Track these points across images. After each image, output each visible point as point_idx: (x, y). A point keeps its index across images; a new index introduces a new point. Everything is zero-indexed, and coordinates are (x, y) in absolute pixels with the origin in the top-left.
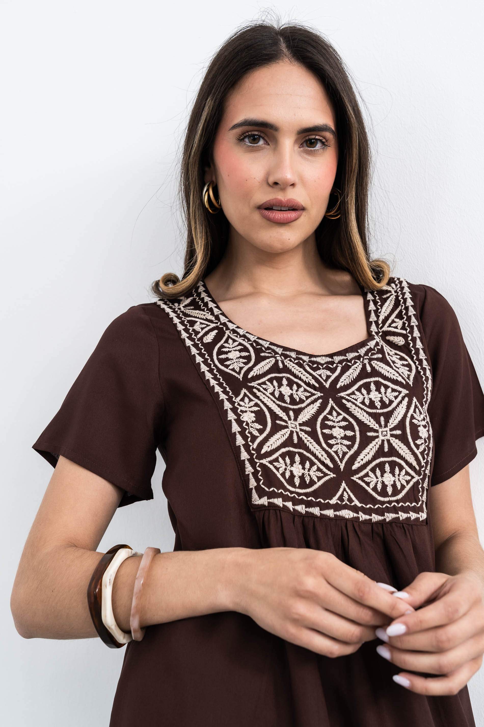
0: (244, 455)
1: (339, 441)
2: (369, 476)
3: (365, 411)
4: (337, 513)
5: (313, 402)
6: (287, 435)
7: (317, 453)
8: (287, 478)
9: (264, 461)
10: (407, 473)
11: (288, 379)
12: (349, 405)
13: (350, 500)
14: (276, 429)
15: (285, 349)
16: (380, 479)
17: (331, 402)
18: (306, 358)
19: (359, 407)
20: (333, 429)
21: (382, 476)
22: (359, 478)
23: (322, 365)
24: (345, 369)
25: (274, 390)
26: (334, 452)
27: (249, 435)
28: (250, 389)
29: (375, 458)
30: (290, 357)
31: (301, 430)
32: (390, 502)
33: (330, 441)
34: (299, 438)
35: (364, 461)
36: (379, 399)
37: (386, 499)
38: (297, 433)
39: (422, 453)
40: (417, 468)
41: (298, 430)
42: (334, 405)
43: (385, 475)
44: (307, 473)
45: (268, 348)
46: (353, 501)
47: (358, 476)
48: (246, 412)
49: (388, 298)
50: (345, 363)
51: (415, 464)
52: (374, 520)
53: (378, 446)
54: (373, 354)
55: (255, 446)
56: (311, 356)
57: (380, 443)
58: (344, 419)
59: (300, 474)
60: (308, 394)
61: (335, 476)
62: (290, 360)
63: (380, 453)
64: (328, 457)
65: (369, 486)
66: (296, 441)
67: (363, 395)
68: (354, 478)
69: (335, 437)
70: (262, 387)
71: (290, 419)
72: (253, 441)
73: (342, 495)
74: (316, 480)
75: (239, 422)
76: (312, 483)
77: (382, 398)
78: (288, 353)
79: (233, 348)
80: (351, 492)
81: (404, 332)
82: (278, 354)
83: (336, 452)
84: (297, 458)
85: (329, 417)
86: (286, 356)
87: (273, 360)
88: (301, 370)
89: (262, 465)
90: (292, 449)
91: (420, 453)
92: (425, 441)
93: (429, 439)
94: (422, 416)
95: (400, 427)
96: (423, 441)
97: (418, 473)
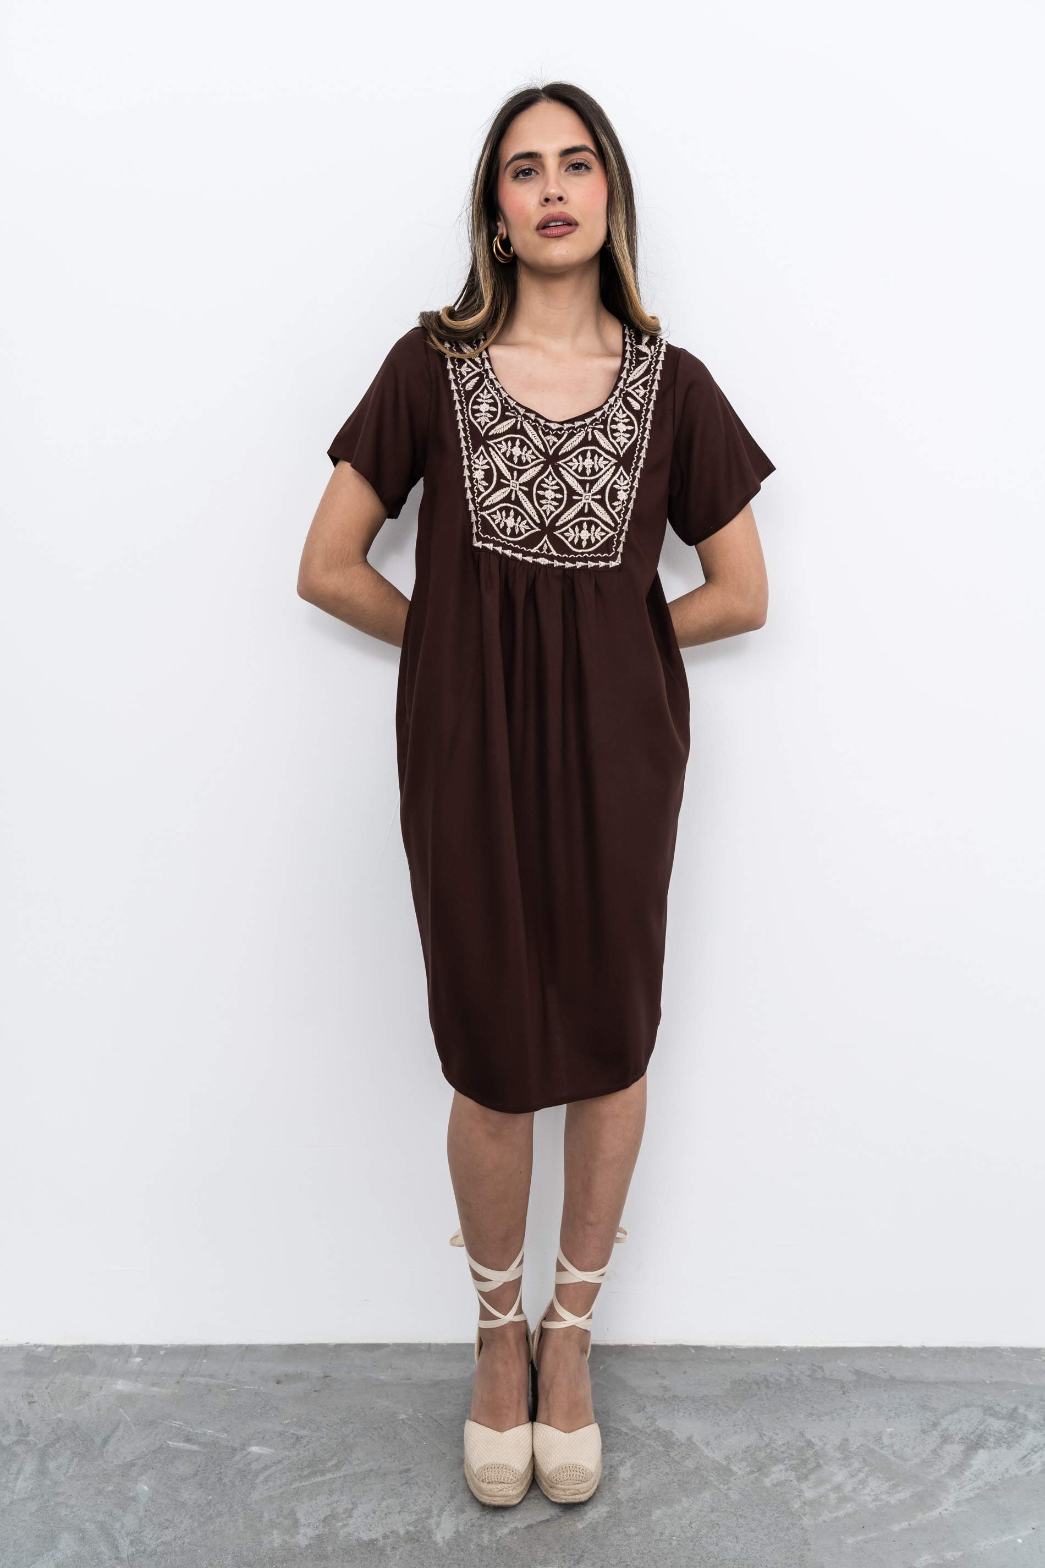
0: (471, 507)
1: (549, 502)
2: (569, 532)
3: (576, 478)
4: (535, 560)
5: (536, 465)
6: (507, 493)
7: (529, 510)
8: (501, 527)
9: (484, 513)
10: (602, 530)
11: (521, 441)
12: (563, 472)
13: (549, 550)
14: (500, 486)
15: (528, 410)
16: (578, 534)
17: (550, 467)
18: (542, 422)
19: (571, 475)
20: (547, 491)
21: (580, 532)
22: (560, 533)
23: (553, 430)
24: (571, 436)
25: (507, 450)
26: (543, 510)
27: (476, 491)
28: (487, 447)
29: (575, 517)
30: (530, 418)
31: (520, 489)
32: (582, 553)
33: (541, 501)
34: (517, 496)
35: (567, 520)
36: (591, 466)
37: (580, 551)
38: (516, 491)
39: (618, 513)
40: (613, 525)
41: (517, 489)
42: (552, 471)
43: (583, 531)
44: (518, 525)
45: (514, 408)
46: (551, 551)
47: (559, 531)
48: (478, 469)
49: (644, 361)
50: (571, 430)
51: (610, 522)
52: (567, 567)
53: (580, 508)
54: (596, 424)
55: (479, 500)
56: (547, 421)
57: (582, 505)
58: (557, 484)
59: (512, 526)
60: (534, 457)
61: (540, 530)
62: (529, 422)
63: (581, 513)
64: (537, 514)
65: (567, 540)
66: (513, 498)
67: (579, 462)
68: (556, 533)
69: (547, 499)
70: (497, 446)
71: (513, 479)
72: (478, 496)
73: (542, 546)
74: (523, 532)
75: (471, 479)
76: (520, 534)
77: (593, 465)
78: (528, 414)
79: (486, 399)
80: (551, 544)
81: (642, 401)
82: (520, 415)
83: (545, 511)
84: (512, 513)
85: (546, 480)
86: (526, 417)
87: (514, 420)
88: (535, 433)
89: (482, 517)
90: (509, 505)
91: (616, 513)
92: (623, 503)
93: (629, 500)
94: (626, 482)
95: (601, 492)
96: (621, 503)
97: (614, 529)
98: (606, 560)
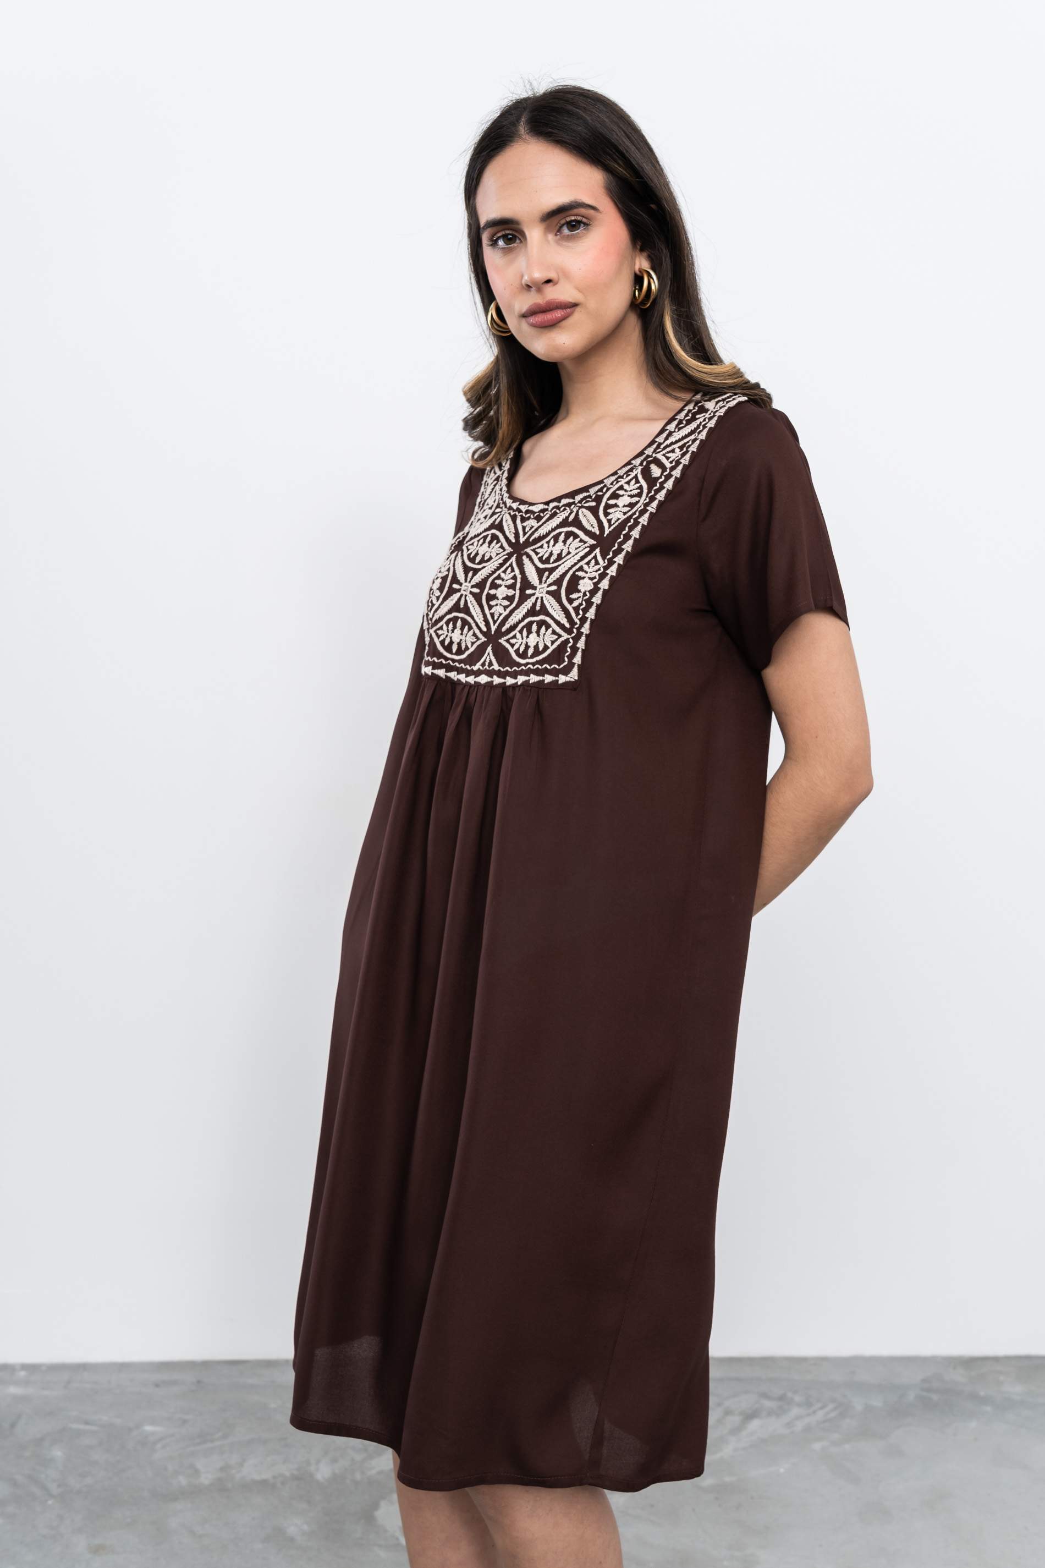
0: (426, 626)
1: (500, 602)
2: (516, 638)
3: (536, 567)
4: (477, 679)
5: (498, 560)
6: (456, 599)
7: (476, 616)
8: (446, 645)
9: (432, 631)
10: (554, 632)
11: (493, 535)
12: (526, 561)
13: (491, 664)
14: (450, 593)
16: (525, 640)
17: (513, 558)
19: (533, 564)
21: (527, 637)
22: (506, 641)
23: (534, 514)
24: (552, 517)
25: (475, 550)
26: (491, 614)
27: (430, 605)
29: (524, 617)
31: (471, 592)
34: (466, 601)
35: (514, 621)
37: (526, 661)
38: (466, 596)
40: (567, 625)
42: (514, 562)
44: (464, 639)
45: (504, 502)
46: (493, 665)
47: (505, 638)
50: (554, 510)
51: (564, 621)
52: (508, 684)
53: (531, 604)
58: (514, 577)
59: (458, 640)
60: (501, 551)
61: (485, 640)
62: (510, 513)
63: (532, 612)
65: (512, 648)
66: (462, 605)
68: (502, 641)
69: (497, 598)
70: (467, 548)
71: (466, 581)
72: (431, 611)
73: (485, 661)
74: (470, 645)
76: (466, 649)
82: (506, 507)
84: (459, 623)
85: (502, 575)
86: (510, 509)
87: (498, 516)
88: (512, 523)
90: (457, 614)
91: (573, 608)
92: (585, 594)
93: (593, 592)
94: (597, 567)
95: (558, 582)
96: (581, 594)
97: (569, 631)
98: (555, 673)
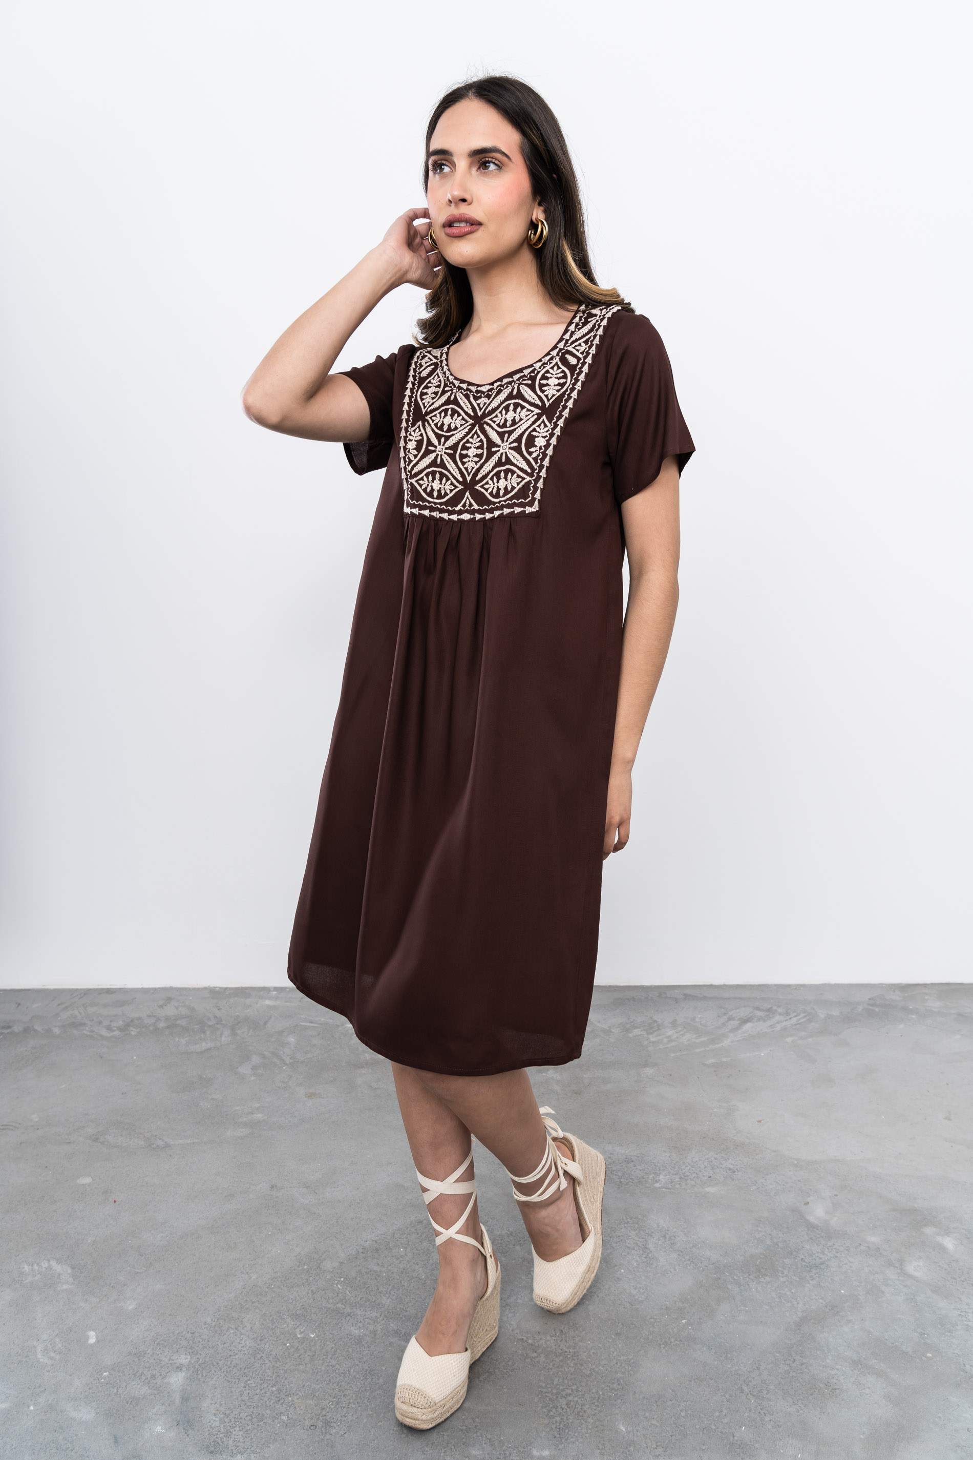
1: (471, 459)
2: (488, 484)
3: (497, 431)
5: (463, 429)
6: (434, 458)
7: (453, 471)
8: (428, 492)
10: (519, 477)
11: (453, 410)
12: (487, 428)
14: (428, 453)
15: (463, 382)
16: (496, 485)
17: (476, 427)
19: (494, 428)
20: (470, 450)
21: (498, 482)
24: (499, 393)
25: (440, 421)
27: (407, 460)
28: (424, 421)
29: (494, 468)
30: (464, 388)
31: (445, 453)
32: (501, 502)
33: (464, 460)
34: (442, 460)
35: (486, 472)
36: (512, 418)
37: (498, 500)
38: (442, 455)
40: (530, 471)
42: (478, 430)
44: (443, 487)
47: (480, 485)
48: (412, 441)
50: (499, 388)
51: (527, 468)
52: (486, 518)
53: (497, 458)
55: (410, 469)
56: (478, 386)
57: (500, 455)
58: (481, 440)
59: (438, 489)
60: (463, 422)
61: (462, 487)
62: (461, 392)
64: (459, 473)
65: (487, 492)
66: (439, 462)
67: (502, 416)
68: (477, 487)
69: (469, 456)
70: (432, 418)
71: (440, 445)
72: (408, 464)
74: (449, 491)
76: (446, 494)
77: (515, 417)
78: (461, 384)
79: (435, 383)
81: (581, 356)
82: (457, 387)
83: (467, 468)
84: (438, 476)
85: (470, 440)
86: (460, 388)
87: (450, 394)
88: (466, 400)
89: (412, 484)
90: (435, 469)
91: (533, 459)
92: (541, 449)
93: (548, 445)
94: (546, 430)
95: (518, 441)
97: (530, 475)
98: (523, 505)
